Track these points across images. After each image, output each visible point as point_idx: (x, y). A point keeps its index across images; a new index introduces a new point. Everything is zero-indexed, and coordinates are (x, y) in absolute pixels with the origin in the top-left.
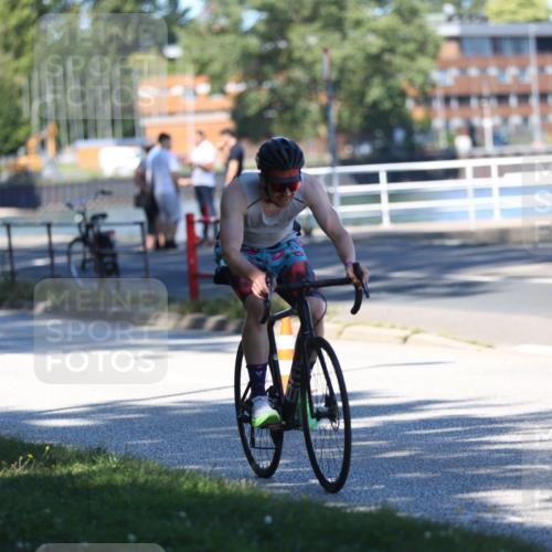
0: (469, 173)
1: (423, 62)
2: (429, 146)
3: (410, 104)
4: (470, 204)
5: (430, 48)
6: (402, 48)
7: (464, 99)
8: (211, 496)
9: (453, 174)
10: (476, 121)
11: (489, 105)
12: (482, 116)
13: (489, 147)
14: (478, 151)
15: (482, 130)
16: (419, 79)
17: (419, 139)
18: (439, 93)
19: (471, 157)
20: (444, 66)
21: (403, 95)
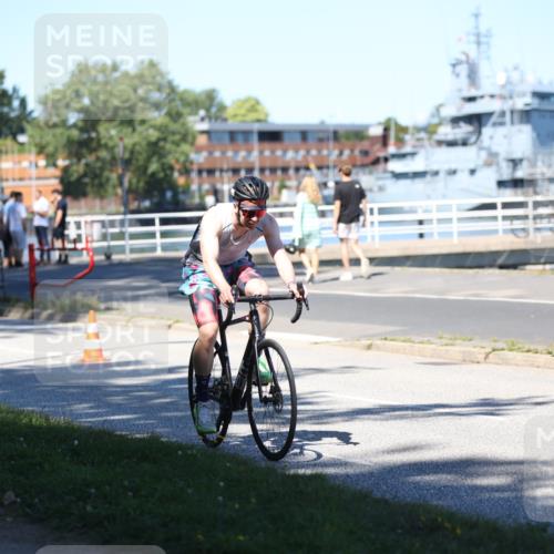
1: (185, 147)
2: (188, 202)
3: (176, 174)
5: (190, 138)
6: (171, 138)
7: (211, 172)
8: (40, 427)
10: (219, 186)
11: (227, 176)
12: (223, 183)
15: (223, 191)
16: (182, 159)
17: (182, 197)
18: (195, 167)
20: (199, 150)
21: (172, 168)
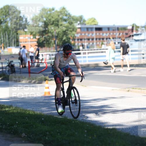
0: (82, 53)
1: (74, 32)
2: (74, 48)
3: (71, 40)
4: (82, 59)
5: (75, 30)
6: (69, 30)
7: (81, 40)
9: (79, 54)
10: (83, 44)
11: (86, 41)
12: (85, 43)
13: (86, 49)
14: (84, 49)
15: (85, 45)
16: (73, 36)
18: (77, 38)
19: (82, 50)
20: (78, 33)
21: (70, 39)
